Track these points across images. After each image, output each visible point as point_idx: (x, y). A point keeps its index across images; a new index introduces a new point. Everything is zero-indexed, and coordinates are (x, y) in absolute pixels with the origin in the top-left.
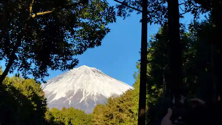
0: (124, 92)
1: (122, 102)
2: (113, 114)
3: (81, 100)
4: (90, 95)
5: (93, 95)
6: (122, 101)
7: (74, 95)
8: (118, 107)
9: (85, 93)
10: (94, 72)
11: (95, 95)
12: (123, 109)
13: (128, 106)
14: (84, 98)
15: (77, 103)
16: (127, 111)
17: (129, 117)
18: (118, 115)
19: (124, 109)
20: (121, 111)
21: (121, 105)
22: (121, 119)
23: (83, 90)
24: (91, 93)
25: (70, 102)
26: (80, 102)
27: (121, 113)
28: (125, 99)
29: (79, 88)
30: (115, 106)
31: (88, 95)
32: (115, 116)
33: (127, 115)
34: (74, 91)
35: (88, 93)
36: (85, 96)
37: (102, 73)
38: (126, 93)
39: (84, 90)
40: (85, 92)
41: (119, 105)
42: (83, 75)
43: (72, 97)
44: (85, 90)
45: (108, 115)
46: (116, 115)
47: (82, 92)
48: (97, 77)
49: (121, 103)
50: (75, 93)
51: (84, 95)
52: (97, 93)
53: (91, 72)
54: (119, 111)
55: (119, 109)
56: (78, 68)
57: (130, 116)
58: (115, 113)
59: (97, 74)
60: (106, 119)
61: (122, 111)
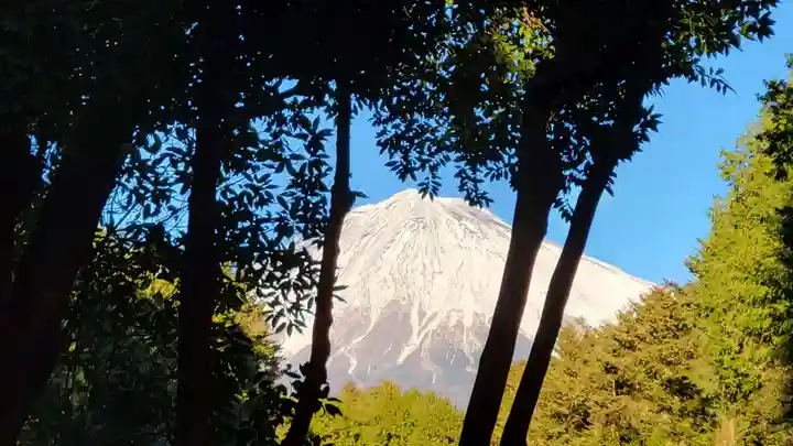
0: (638, 300)
1: (631, 347)
2: (587, 404)
3: (406, 352)
4: (443, 327)
5: (459, 325)
6: (631, 342)
7: (370, 329)
8: (610, 369)
9: (421, 319)
10: (460, 218)
11: (468, 322)
12: (634, 378)
13: (658, 366)
14: (415, 340)
15: (387, 366)
16: (655, 387)
17: (665, 416)
18: (613, 407)
19: (641, 377)
20: (625, 389)
21: (625, 361)
22: (629, 427)
23: (411, 304)
24: (448, 317)
25: (354, 362)
26: (401, 360)
27: (624, 399)
28: (642, 330)
29: (390, 294)
30: (597, 368)
31: (433, 326)
32: (597, 416)
33: (656, 409)
34: (368, 310)
35: (435, 315)
36: (419, 334)
37: (497, 219)
38: (643, 304)
39: (416, 304)
40: (422, 314)
41: (613, 361)
42: (407, 235)
43: (361, 338)
44: (420, 305)
45: (564, 410)
46: (605, 411)
47: (407, 316)
48: (470, 242)
49: (623, 351)
50: (374, 318)
51: (416, 329)
52: (476, 314)
53: (446, 216)
54: (616, 388)
55: (617, 382)
56: (382, 205)
57: (669, 410)
58: (595, 398)
59: (471, 227)
60: (558, 429)
61: (631, 386)
